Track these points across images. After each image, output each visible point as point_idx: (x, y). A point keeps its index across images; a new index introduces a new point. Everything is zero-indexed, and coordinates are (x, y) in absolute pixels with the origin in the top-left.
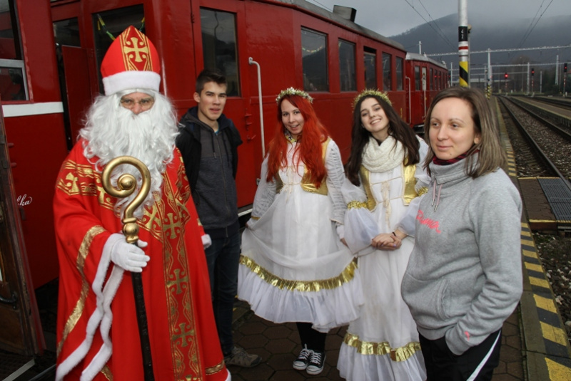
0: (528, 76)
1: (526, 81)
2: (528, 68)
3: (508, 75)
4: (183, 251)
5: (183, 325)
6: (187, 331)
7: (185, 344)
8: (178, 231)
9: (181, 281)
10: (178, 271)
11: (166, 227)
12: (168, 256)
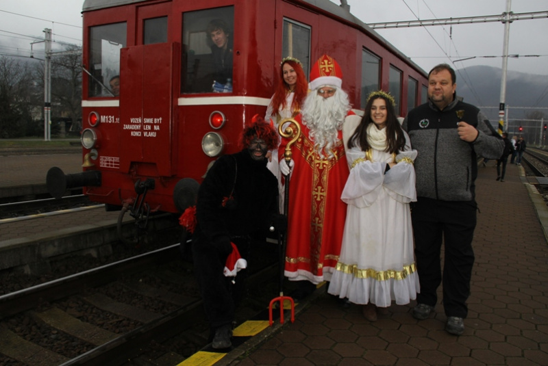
0: (541, 130)
1: (539, 135)
2: (542, 124)
3: (523, 128)
4: (325, 178)
5: (317, 219)
6: (319, 223)
7: (317, 230)
8: (325, 166)
9: (321, 194)
10: (320, 188)
11: (317, 161)
12: (316, 177)
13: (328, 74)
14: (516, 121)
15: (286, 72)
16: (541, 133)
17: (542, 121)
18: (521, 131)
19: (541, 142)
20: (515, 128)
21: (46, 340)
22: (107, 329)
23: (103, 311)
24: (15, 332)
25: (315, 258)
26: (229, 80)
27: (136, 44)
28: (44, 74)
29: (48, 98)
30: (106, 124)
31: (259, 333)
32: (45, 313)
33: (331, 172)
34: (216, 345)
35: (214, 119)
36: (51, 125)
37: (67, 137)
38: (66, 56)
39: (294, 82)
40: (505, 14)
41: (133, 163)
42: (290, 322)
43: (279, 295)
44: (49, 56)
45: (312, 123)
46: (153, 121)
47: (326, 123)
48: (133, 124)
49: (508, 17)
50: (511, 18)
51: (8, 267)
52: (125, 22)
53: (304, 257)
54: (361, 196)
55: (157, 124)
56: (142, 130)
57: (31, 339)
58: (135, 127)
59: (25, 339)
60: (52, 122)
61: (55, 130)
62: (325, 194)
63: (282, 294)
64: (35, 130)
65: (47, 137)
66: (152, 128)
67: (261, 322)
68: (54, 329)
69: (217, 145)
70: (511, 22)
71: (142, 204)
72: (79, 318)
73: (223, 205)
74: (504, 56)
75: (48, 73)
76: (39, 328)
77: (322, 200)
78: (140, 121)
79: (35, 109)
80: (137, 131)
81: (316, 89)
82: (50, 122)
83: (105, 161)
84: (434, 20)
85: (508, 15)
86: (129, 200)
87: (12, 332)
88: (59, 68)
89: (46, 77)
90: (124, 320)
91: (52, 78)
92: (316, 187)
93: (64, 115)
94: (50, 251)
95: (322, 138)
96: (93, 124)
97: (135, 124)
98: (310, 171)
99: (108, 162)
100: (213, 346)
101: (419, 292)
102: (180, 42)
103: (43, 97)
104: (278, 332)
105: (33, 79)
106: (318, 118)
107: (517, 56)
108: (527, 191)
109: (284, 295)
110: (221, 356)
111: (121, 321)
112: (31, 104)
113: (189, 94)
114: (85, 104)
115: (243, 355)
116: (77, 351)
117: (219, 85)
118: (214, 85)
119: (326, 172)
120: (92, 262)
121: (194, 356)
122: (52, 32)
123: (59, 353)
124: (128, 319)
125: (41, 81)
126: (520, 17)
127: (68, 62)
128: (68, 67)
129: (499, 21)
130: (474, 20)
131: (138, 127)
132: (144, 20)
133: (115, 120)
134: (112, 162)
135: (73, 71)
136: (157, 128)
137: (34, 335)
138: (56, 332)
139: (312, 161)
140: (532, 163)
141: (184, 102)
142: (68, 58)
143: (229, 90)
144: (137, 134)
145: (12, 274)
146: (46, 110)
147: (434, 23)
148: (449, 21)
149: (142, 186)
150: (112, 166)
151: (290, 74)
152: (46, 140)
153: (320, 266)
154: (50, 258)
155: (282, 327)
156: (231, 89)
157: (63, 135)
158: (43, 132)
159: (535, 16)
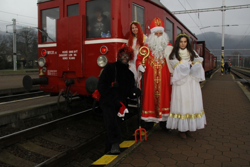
0: (239, 60)
2: (239, 57)
4: (160, 73)
5: (157, 92)
6: (158, 94)
7: (157, 97)
8: (159, 67)
9: (158, 80)
10: (158, 77)
11: (155, 65)
12: (155, 72)
13: (159, 26)
14: (227, 56)
15: (133, 28)
16: (239, 61)
17: (239, 55)
18: (230, 60)
19: (238, 65)
20: (227, 59)
21: (26, 156)
22: (55, 150)
23: (52, 143)
24: (11, 153)
25: (158, 110)
26: (109, 31)
27: (64, 17)
28: (13, 40)
29: (15, 51)
30: (50, 55)
31: (131, 146)
32: (24, 144)
33: (162, 70)
34: (113, 151)
35: (102, 49)
36: (17, 63)
37: (24, 69)
38: (23, 31)
39: (137, 33)
40: (222, 7)
41: (64, 72)
42: (144, 141)
43: (139, 128)
44: (15, 31)
45: (153, 48)
46: (74, 52)
47: (159, 48)
48: (63, 54)
49: (224, 8)
50: (225, 9)
51: (5, 124)
52: (59, 7)
53: (151, 111)
54: (180, 80)
55: (75, 53)
56: (68, 56)
57: (19, 156)
58: (64, 55)
59: (16, 156)
60: (17, 62)
61: (19, 66)
62: (160, 80)
63: (140, 127)
64: (10, 66)
65: (15, 69)
66: (73, 55)
67: (131, 141)
68: (30, 151)
69: (104, 61)
70: (225, 10)
71: (69, 91)
72: (41, 146)
73: (112, 86)
74: (223, 26)
75: (15, 39)
76: (22, 151)
77: (159, 83)
78: (67, 52)
79: (9, 56)
80: (66, 57)
81: (154, 32)
82: (16, 62)
83: (50, 73)
84: (191, 10)
85: (224, 7)
86: (62, 90)
87: (10, 153)
88: (19, 37)
89: (14, 41)
90: (62, 146)
91: (16, 42)
92: (156, 77)
93: (23, 59)
94: (24, 116)
95: (158, 54)
96: (44, 55)
97: (64, 54)
98: (153, 70)
99: (51, 73)
100: (111, 152)
101: (206, 124)
102: (85, 15)
103: (13, 51)
104: (140, 145)
105: (8, 42)
106: (156, 46)
107: (228, 26)
108: (238, 85)
109: (141, 128)
110: (116, 156)
111: (61, 147)
112: (6, 54)
113: (90, 39)
114: (40, 46)
115: (126, 155)
116: (42, 160)
117: (104, 34)
118: (102, 34)
119: (160, 70)
120: (44, 121)
121: (103, 157)
122: (16, 20)
123: (33, 162)
124: (64, 146)
125: (11, 43)
126: (229, 8)
127: (24, 34)
128: (24, 37)
129: (220, 10)
130: (209, 10)
131: (66, 55)
132: (67, 6)
133: (54, 53)
134: (53, 73)
135: (26, 38)
136: (75, 55)
137: (20, 154)
138: (30, 152)
139: (153, 65)
140: (236, 73)
141: (87, 42)
142: (24, 33)
143: (109, 36)
144: (66, 58)
145: (7, 128)
146: (14, 56)
147: (191, 12)
148: (198, 11)
149: (69, 83)
150: (53, 74)
151: (135, 29)
152: (14, 70)
153: (160, 113)
154: (24, 119)
155: (141, 143)
156: (110, 35)
157: (22, 68)
158: (13, 67)
159: (235, 7)
